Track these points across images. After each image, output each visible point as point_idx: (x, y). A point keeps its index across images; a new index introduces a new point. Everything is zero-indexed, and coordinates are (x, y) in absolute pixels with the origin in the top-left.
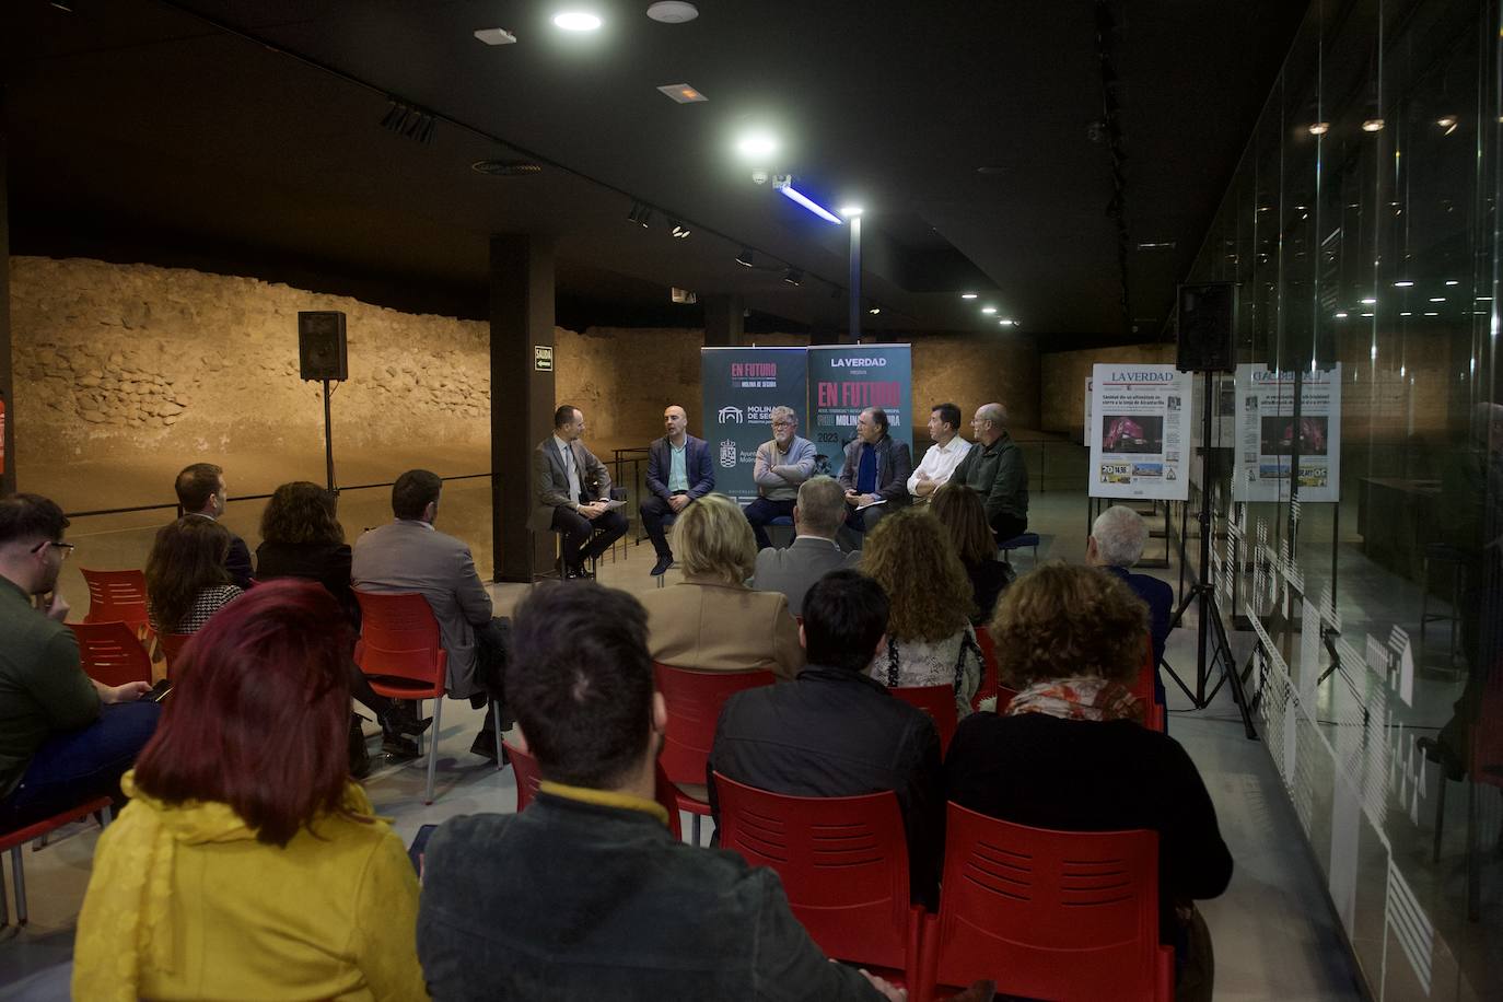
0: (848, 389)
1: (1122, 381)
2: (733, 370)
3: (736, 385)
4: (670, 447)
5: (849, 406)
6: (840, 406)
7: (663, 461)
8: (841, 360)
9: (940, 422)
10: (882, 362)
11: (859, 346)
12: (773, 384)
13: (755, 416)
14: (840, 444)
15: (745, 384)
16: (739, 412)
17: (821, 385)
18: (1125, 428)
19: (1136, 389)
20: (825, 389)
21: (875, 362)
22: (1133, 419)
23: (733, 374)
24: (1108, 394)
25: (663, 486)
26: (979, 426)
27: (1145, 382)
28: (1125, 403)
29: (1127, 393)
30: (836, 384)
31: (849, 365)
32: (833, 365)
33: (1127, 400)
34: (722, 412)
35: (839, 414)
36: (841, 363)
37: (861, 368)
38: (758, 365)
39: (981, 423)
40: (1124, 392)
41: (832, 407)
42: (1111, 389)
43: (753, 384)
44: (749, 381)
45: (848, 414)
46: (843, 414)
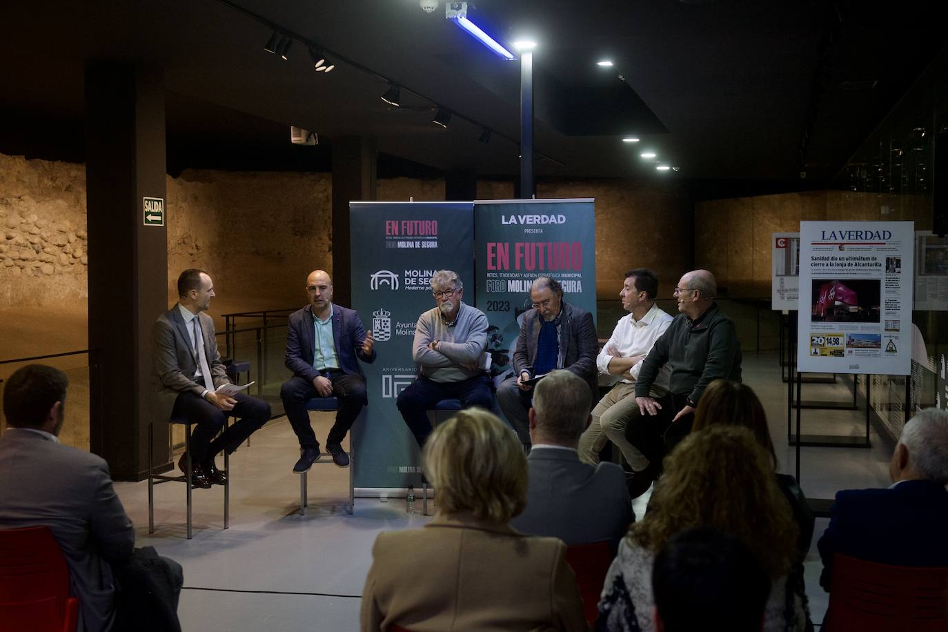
0: (522, 250)
1: (833, 240)
2: (388, 227)
3: (390, 245)
4: (313, 320)
5: (523, 270)
6: (512, 270)
7: (306, 336)
8: (513, 217)
9: (635, 290)
10: (561, 219)
11: (534, 200)
12: (434, 245)
13: (413, 281)
14: (512, 312)
15: (401, 245)
16: (394, 276)
17: (490, 245)
18: (838, 293)
19: (851, 250)
20: (494, 250)
21: (552, 219)
22: (846, 283)
23: (388, 233)
24: (816, 255)
25: (307, 365)
26: (685, 297)
27: (860, 241)
28: (837, 265)
29: (838, 254)
30: (507, 245)
31: (522, 222)
32: (504, 223)
33: (838, 262)
34: (375, 276)
35: (512, 279)
36: (513, 220)
37: (537, 226)
38: (416, 222)
39: (687, 293)
40: (836, 252)
41: (503, 271)
42: (820, 250)
43: (410, 245)
44: (406, 240)
45: (522, 279)
46: (515, 279)
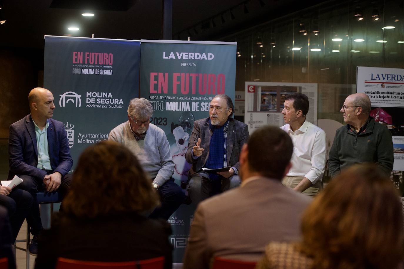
0: (179, 79)
1: (378, 80)
2: (74, 57)
3: (77, 71)
4: (34, 129)
5: (179, 94)
6: (170, 94)
7: (29, 142)
8: (172, 53)
9: (293, 109)
10: (210, 57)
11: (189, 41)
12: (109, 72)
13: (92, 101)
14: (169, 126)
15: (85, 71)
16: (78, 96)
17: (153, 75)
18: (381, 116)
19: (388, 87)
20: (156, 78)
21: (204, 56)
22: (385, 109)
23: (74, 62)
24: (369, 89)
25: (33, 168)
26: (350, 112)
27: (394, 81)
28: (380, 97)
29: (381, 90)
30: (166, 74)
31: (179, 57)
32: (164, 57)
33: (381, 95)
34: (63, 96)
35: (169, 101)
36: (172, 56)
37: (191, 61)
38: (97, 54)
39: (352, 109)
40: (379, 89)
41: (163, 94)
42: (370, 86)
43: (91, 72)
44: (88, 68)
45: (178, 101)
46: (172, 101)
